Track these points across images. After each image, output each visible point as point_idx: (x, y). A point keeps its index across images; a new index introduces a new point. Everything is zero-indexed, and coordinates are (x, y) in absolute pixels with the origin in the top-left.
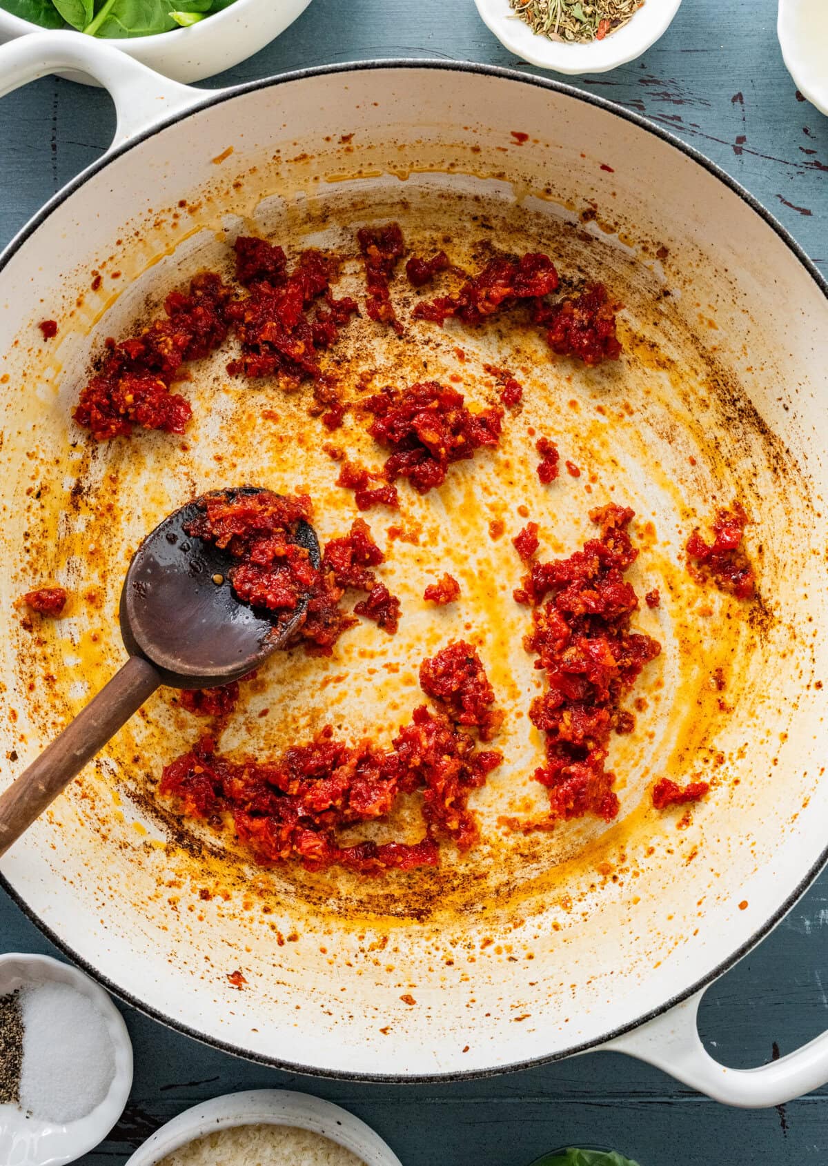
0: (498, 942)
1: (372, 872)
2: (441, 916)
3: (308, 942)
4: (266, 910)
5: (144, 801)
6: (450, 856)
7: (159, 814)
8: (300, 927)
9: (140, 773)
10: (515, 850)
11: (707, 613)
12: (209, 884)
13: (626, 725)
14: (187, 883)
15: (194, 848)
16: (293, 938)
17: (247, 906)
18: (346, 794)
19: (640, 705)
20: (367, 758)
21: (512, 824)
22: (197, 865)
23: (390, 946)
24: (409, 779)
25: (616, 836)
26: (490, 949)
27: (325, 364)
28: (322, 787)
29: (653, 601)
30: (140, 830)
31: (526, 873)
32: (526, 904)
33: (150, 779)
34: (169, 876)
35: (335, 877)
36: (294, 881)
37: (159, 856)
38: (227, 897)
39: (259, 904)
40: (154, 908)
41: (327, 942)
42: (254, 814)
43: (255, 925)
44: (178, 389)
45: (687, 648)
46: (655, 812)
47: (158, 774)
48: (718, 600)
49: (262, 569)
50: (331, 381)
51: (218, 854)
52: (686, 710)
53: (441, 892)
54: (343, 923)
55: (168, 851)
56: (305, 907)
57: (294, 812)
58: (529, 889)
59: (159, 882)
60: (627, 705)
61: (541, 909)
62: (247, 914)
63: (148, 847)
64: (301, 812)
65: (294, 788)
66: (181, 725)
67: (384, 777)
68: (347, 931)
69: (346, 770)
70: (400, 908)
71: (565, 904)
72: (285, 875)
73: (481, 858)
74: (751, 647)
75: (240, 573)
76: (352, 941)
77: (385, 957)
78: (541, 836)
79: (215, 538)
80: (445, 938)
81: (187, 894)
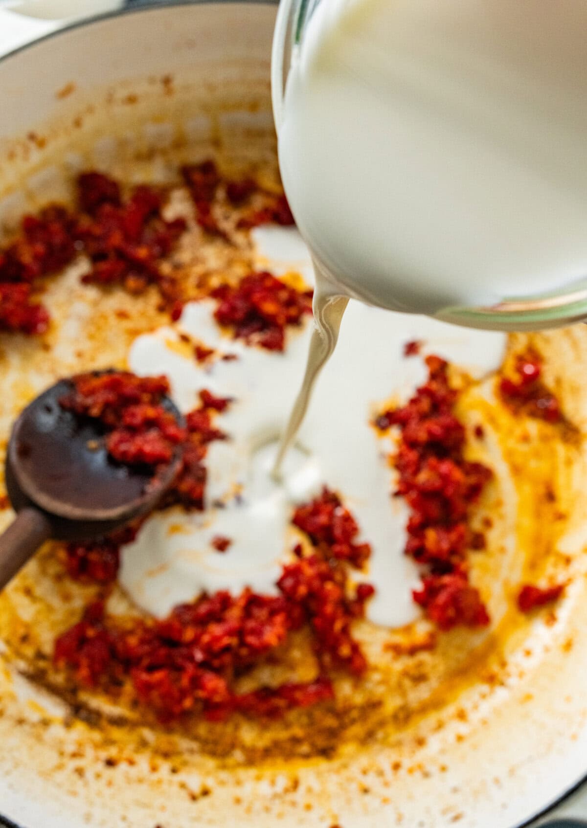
0: (406, 763)
1: (274, 714)
2: (347, 749)
3: (222, 794)
4: (174, 771)
5: (37, 678)
6: (345, 689)
7: (53, 690)
8: (210, 782)
9: (29, 651)
10: (405, 674)
11: (525, 439)
12: (113, 752)
13: (479, 543)
14: (89, 752)
15: (93, 719)
16: (206, 793)
17: (154, 769)
18: (240, 632)
19: (488, 523)
20: (253, 601)
21: (396, 650)
22: (97, 736)
23: (302, 789)
24: (297, 613)
25: (493, 646)
26: (402, 772)
27: (166, 268)
28: (216, 629)
29: (479, 432)
30: (36, 707)
31: (419, 694)
32: (425, 724)
33: (40, 655)
34: (70, 748)
35: (237, 727)
36: (196, 738)
37: (57, 731)
38: (131, 763)
39: (165, 767)
40: (60, 777)
41: (238, 792)
42: (151, 669)
43: (165, 786)
44: (34, 299)
45: (517, 470)
46: (521, 618)
47: (48, 648)
48: (533, 427)
49: (134, 431)
50: (173, 281)
51: (119, 722)
52: (528, 523)
53: (343, 727)
54: (252, 772)
55: (68, 725)
56: (211, 763)
57: (191, 658)
58: (425, 708)
59: (62, 754)
60: (476, 525)
61: (440, 726)
62: (155, 777)
63: (46, 723)
64: (199, 656)
65: (189, 634)
66: (67, 598)
67: (273, 613)
68: (258, 778)
69: (234, 614)
70: (305, 748)
71: (461, 716)
72: (188, 733)
73: (375, 686)
74: (569, 463)
75: (115, 437)
76: (264, 788)
77: (300, 796)
78: (424, 657)
79: (87, 408)
80: (355, 769)
81: (92, 762)
